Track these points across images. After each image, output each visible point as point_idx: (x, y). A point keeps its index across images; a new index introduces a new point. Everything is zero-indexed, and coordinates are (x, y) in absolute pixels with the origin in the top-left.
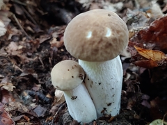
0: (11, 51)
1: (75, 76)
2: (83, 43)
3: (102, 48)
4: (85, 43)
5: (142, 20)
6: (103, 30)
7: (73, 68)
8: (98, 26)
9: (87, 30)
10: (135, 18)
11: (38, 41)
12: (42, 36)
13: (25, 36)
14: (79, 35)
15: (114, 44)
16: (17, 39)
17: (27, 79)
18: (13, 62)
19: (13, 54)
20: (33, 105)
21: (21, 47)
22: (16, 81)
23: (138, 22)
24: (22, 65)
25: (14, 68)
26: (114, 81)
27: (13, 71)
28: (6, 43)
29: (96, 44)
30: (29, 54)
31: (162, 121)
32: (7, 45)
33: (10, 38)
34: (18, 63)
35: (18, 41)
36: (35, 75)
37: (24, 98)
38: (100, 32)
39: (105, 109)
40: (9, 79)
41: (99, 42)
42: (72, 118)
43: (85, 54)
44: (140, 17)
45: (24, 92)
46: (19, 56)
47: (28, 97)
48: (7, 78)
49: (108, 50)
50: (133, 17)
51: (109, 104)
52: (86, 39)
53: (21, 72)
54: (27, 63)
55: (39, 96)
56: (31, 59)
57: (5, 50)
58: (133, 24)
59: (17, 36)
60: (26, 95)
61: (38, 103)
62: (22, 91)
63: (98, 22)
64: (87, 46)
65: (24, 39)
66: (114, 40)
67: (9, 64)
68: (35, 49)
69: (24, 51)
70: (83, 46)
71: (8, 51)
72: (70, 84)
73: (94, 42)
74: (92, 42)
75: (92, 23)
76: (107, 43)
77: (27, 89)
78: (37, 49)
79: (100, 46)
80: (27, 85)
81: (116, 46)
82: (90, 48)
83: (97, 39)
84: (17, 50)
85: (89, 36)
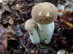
0: (17, 8)
1: (33, 27)
2: (37, 16)
3: (44, 20)
4: (38, 16)
5: (72, 7)
6: (46, 13)
7: (33, 23)
8: (44, 10)
9: (39, 11)
10: (69, 5)
11: (28, 6)
12: (31, 3)
13: (24, 2)
14: (36, 13)
15: (49, 19)
16: (21, 3)
17: (20, 20)
18: (16, 12)
19: (17, 9)
20: (19, 31)
21: (21, 7)
22: (15, 20)
23: (69, 7)
24: (19, 14)
25: (16, 15)
26: (49, 32)
27: (15, 16)
28: (16, 4)
29: (42, 18)
30: (24, 10)
31: (65, 51)
32: (16, 5)
33: (17, 2)
34: (18, 13)
35: (20, 4)
36: (23, 19)
37: (17, 27)
38: (45, 13)
39: (44, 40)
40: (13, 19)
41: (43, 17)
42: (31, 40)
43: (37, 20)
44: (71, 6)
45: (18, 25)
46: (19, 10)
47: (18, 27)
48: (12, 18)
49: (46, 21)
50: (68, 5)
51: (46, 39)
52: (38, 15)
53: (18, 17)
54: (21, 14)
55: (22, 28)
56: (23, 13)
57: (14, 7)
58: (68, 8)
59: (20, 1)
60: (18, 26)
61: (21, 31)
62: (17, 24)
63: (45, 9)
64: (38, 17)
65: (23, 3)
66: (50, 17)
67: (14, 13)
68: (26, 8)
69: (22, 8)
70: (37, 17)
71: (15, 8)
72: (30, 29)
73: (41, 17)
74: (40, 17)
75: (42, 9)
76: (46, 18)
77: (19, 24)
78: (27, 9)
79: (43, 19)
80: (19, 22)
81: (50, 20)
82: (39, 19)
83: (43, 16)
84: (19, 8)
85: (40, 14)
